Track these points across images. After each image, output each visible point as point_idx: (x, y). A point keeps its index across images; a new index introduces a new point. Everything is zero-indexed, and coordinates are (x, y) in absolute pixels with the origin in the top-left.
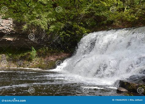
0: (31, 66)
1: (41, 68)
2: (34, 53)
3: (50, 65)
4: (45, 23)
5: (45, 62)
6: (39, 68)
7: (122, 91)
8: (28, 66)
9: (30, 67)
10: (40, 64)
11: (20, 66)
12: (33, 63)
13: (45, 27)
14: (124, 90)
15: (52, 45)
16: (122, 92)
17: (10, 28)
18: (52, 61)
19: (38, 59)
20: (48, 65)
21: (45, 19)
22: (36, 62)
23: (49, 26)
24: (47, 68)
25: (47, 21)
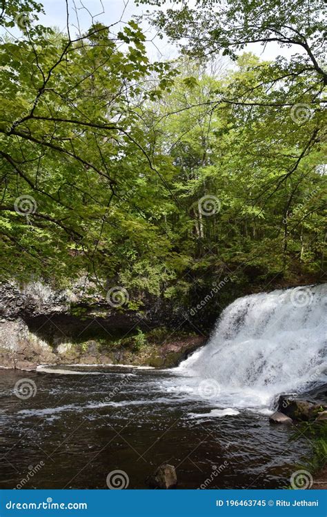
0: (136, 361)
1: (153, 366)
2: (141, 337)
3: (168, 360)
4: (156, 284)
5: (160, 354)
6: (150, 365)
7: (279, 420)
8: (131, 361)
9: (134, 365)
10: (152, 359)
11: (118, 362)
12: (140, 357)
13: (155, 290)
14: (283, 418)
15: (173, 323)
16: (280, 423)
17: (99, 296)
18: (173, 351)
19: (149, 349)
20: (166, 360)
21: (156, 277)
22: (146, 355)
23: (163, 289)
24: (163, 365)
25: (158, 280)
